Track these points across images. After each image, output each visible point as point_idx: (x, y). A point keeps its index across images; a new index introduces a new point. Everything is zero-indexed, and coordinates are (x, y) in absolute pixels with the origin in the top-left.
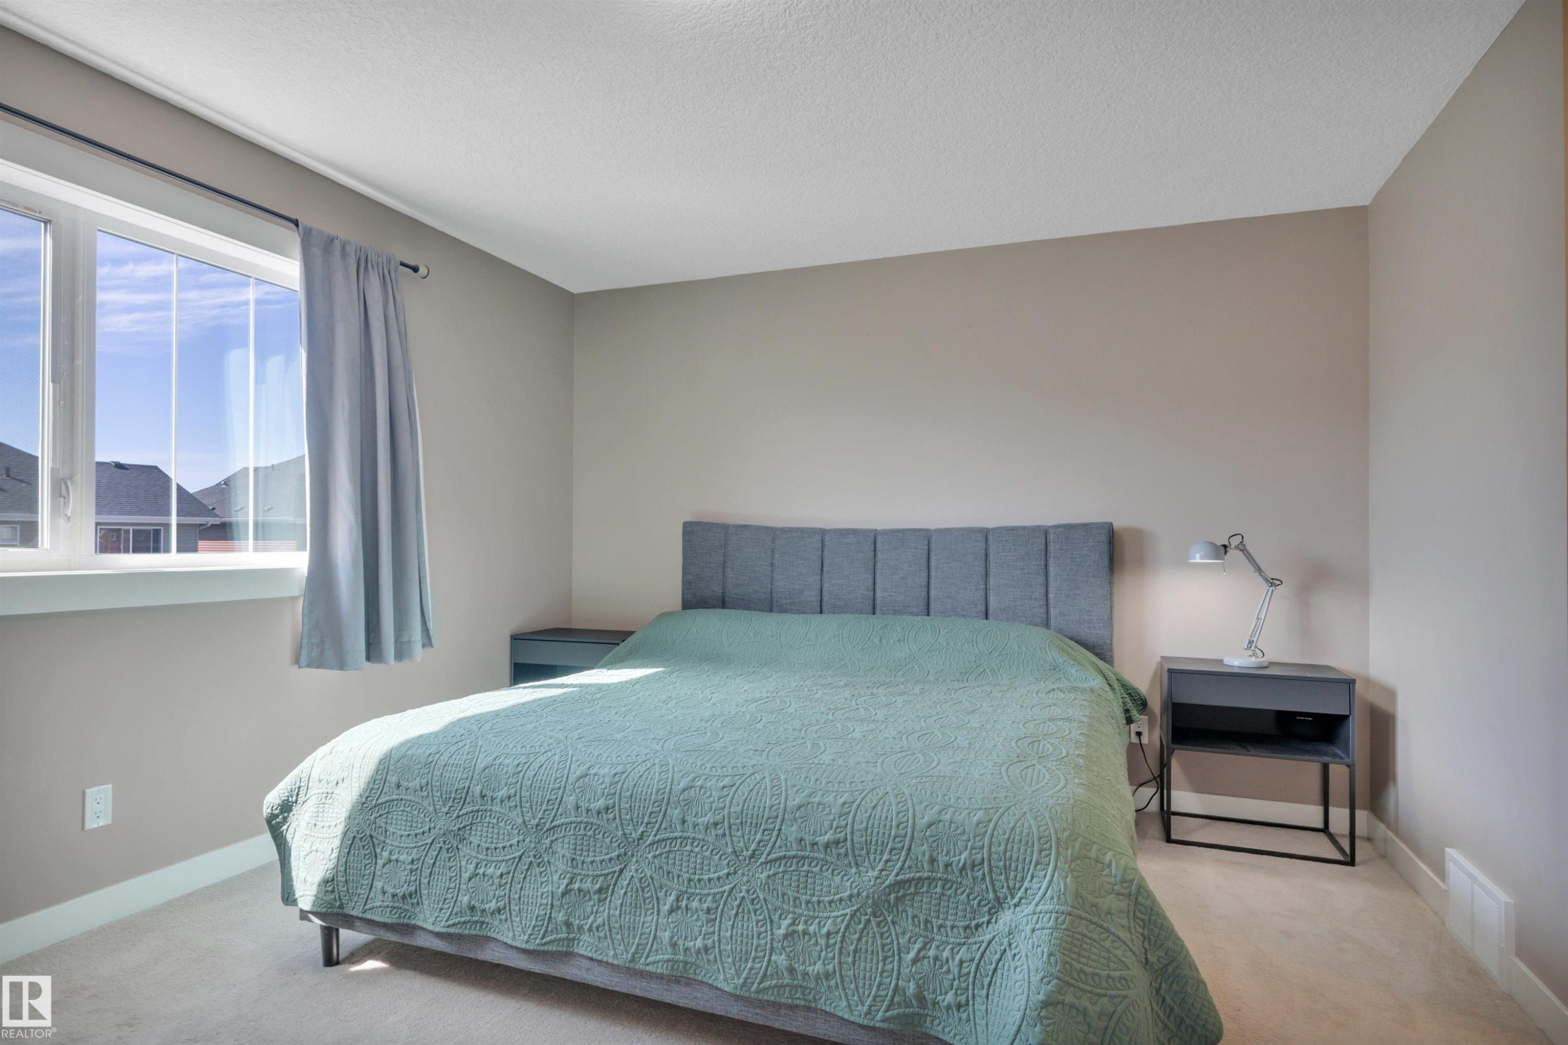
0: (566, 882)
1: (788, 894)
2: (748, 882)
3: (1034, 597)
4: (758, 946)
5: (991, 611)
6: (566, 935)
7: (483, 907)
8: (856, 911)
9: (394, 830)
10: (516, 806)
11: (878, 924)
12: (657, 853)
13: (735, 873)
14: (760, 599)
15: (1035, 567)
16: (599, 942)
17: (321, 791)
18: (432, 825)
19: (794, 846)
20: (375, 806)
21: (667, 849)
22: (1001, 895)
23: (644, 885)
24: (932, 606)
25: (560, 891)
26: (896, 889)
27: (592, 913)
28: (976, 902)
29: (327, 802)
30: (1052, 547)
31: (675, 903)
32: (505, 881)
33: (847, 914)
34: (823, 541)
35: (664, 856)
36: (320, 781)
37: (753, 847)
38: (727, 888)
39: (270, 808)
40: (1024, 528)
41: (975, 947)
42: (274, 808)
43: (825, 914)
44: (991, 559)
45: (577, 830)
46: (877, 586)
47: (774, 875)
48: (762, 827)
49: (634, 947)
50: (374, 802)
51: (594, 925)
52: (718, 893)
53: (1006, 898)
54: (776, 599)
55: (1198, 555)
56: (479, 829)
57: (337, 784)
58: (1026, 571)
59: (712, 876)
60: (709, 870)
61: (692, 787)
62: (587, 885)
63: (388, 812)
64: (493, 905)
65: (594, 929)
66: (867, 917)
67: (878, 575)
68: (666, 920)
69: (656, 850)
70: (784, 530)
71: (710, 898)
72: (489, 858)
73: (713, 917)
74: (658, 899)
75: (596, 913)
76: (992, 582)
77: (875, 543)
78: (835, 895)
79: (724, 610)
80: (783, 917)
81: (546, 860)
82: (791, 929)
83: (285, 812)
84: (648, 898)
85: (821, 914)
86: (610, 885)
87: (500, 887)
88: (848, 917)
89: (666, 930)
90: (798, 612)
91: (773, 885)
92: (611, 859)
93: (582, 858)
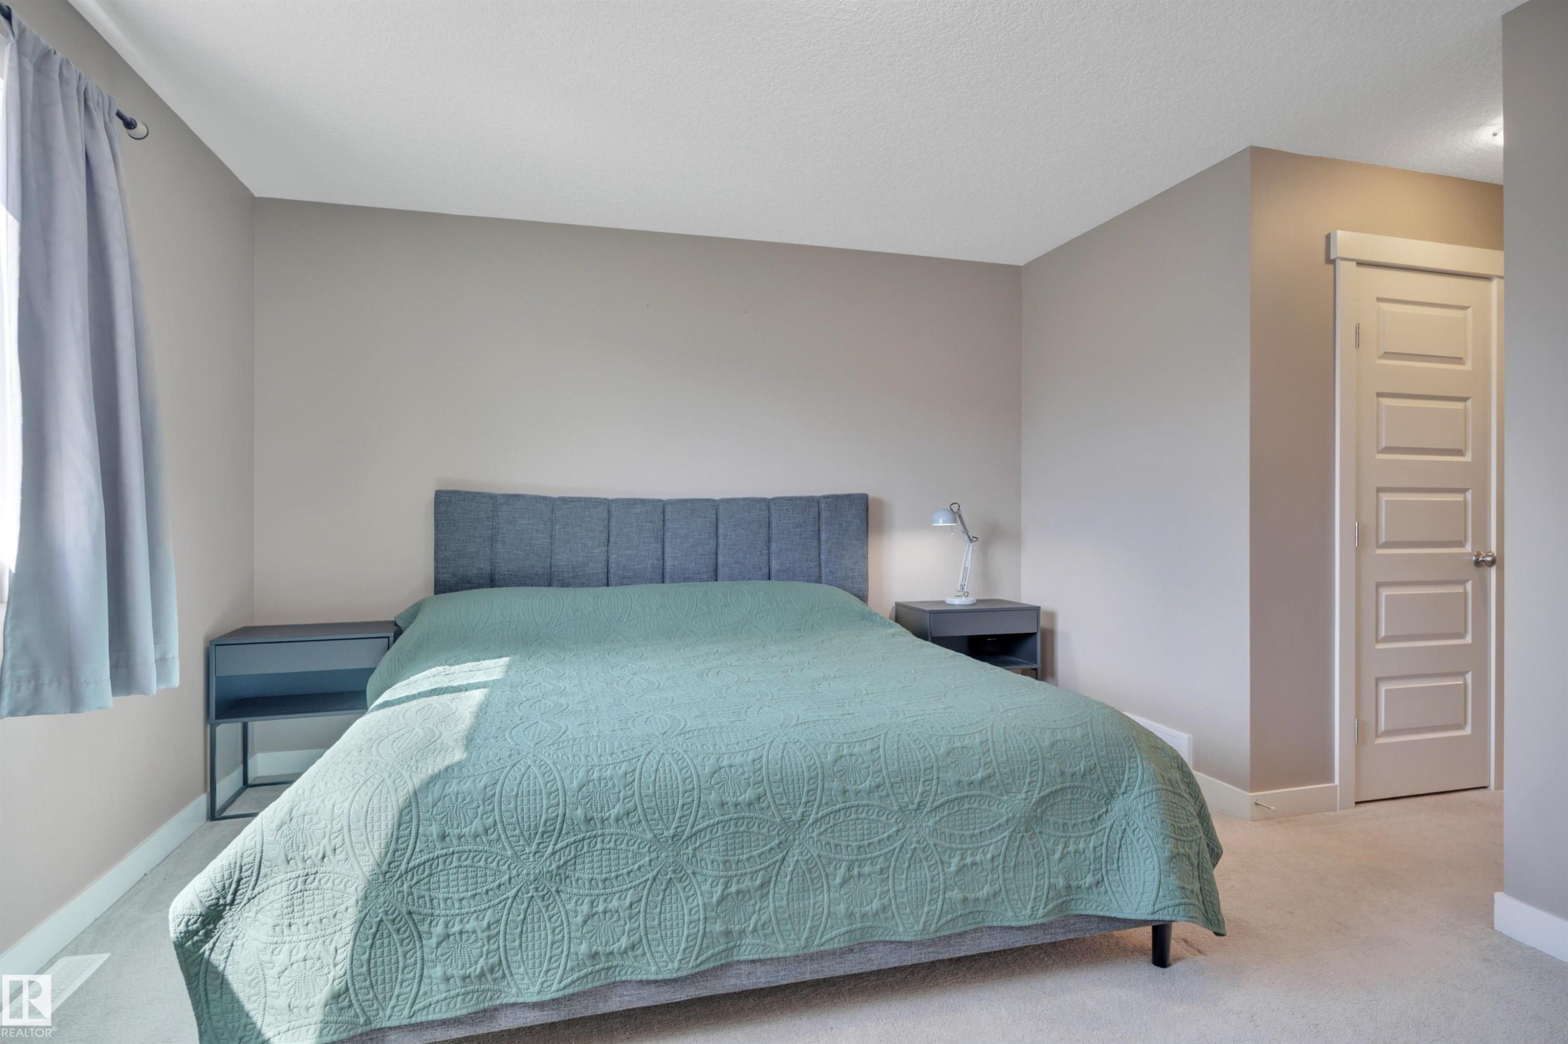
0: (720, 888)
1: (954, 834)
2: (917, 833)
3: (809, 559)
4: (933, 889)
5: (773, 574)
6: (725, 946)
7: (608, 949)
8: (1012, 832)
9: (446, 895)
10: (640, 821)
11: (1030, 838)
12: (822, 829)
13: (903, 829)
14: (537, 575)
15: (811, 533)
16: (766, 940)
17: (294, 874)
18: (514, 873)
19: (953, 788)
20: (406, 872)
21: (831, 823)
22: (1112, 788)
23: (810, 866)
24: (720, 572)
25: (714, 900)
26: (1041, 804)
27: (754, 912)
28: (1095, 799)
29: (307, 887)
30: (823, 515)
31: (847, 874)
32: (637, 910)
33: (1005, 837)
34: (609, 511)
35: (829, 830)
36: (288, 862)
37: (917, 800)
38: (898, 844)
39: (183, 924)
40: (800, 498)
41: (1100, 834)
42: (192, 921)
43: (987, 843)
44: (773, 526)
45: (726, 829)
46: (666, 555)
47: (940, 820)
48: (922, 780)
49: (807, 931)
50: (403, 867)
51: (759, 924)
52: (889, 852)
53: (1115, 790)
54: (556, 574)
55: (941, 520)
56: (587, 860)
57: (324, 857)
58: (803, 536)
59: (881, 837)
60: (878, 832)
61: (841, 757)
62: (747, 883)
63: (431, 875)
64: (624, 942)
65: (759, 927)
66: (1021, 834)
67: (667, 544)
68: (838, 894)
69: (820, 828)
70: (564, 500)
71: (882, 859)
72: (608, 891)
73: (886, 876)
74: (827, 876)
75: (760, 910)
76: (774, 547)
77: (664, 513)
78: (993, 823)
79: (494, 589)
80: (952, 856)
81: (690, 871)
82: (961, 864)
83: (209, 924)
84: (816, 878)
85: (983, 844)
86: (771, 877)
87: (630, 918)
88: (1007, 839)
89: (839, 904)
90: (582, 585)
91: (940, 829)
92: (771, 849)
93: (737, 858)
